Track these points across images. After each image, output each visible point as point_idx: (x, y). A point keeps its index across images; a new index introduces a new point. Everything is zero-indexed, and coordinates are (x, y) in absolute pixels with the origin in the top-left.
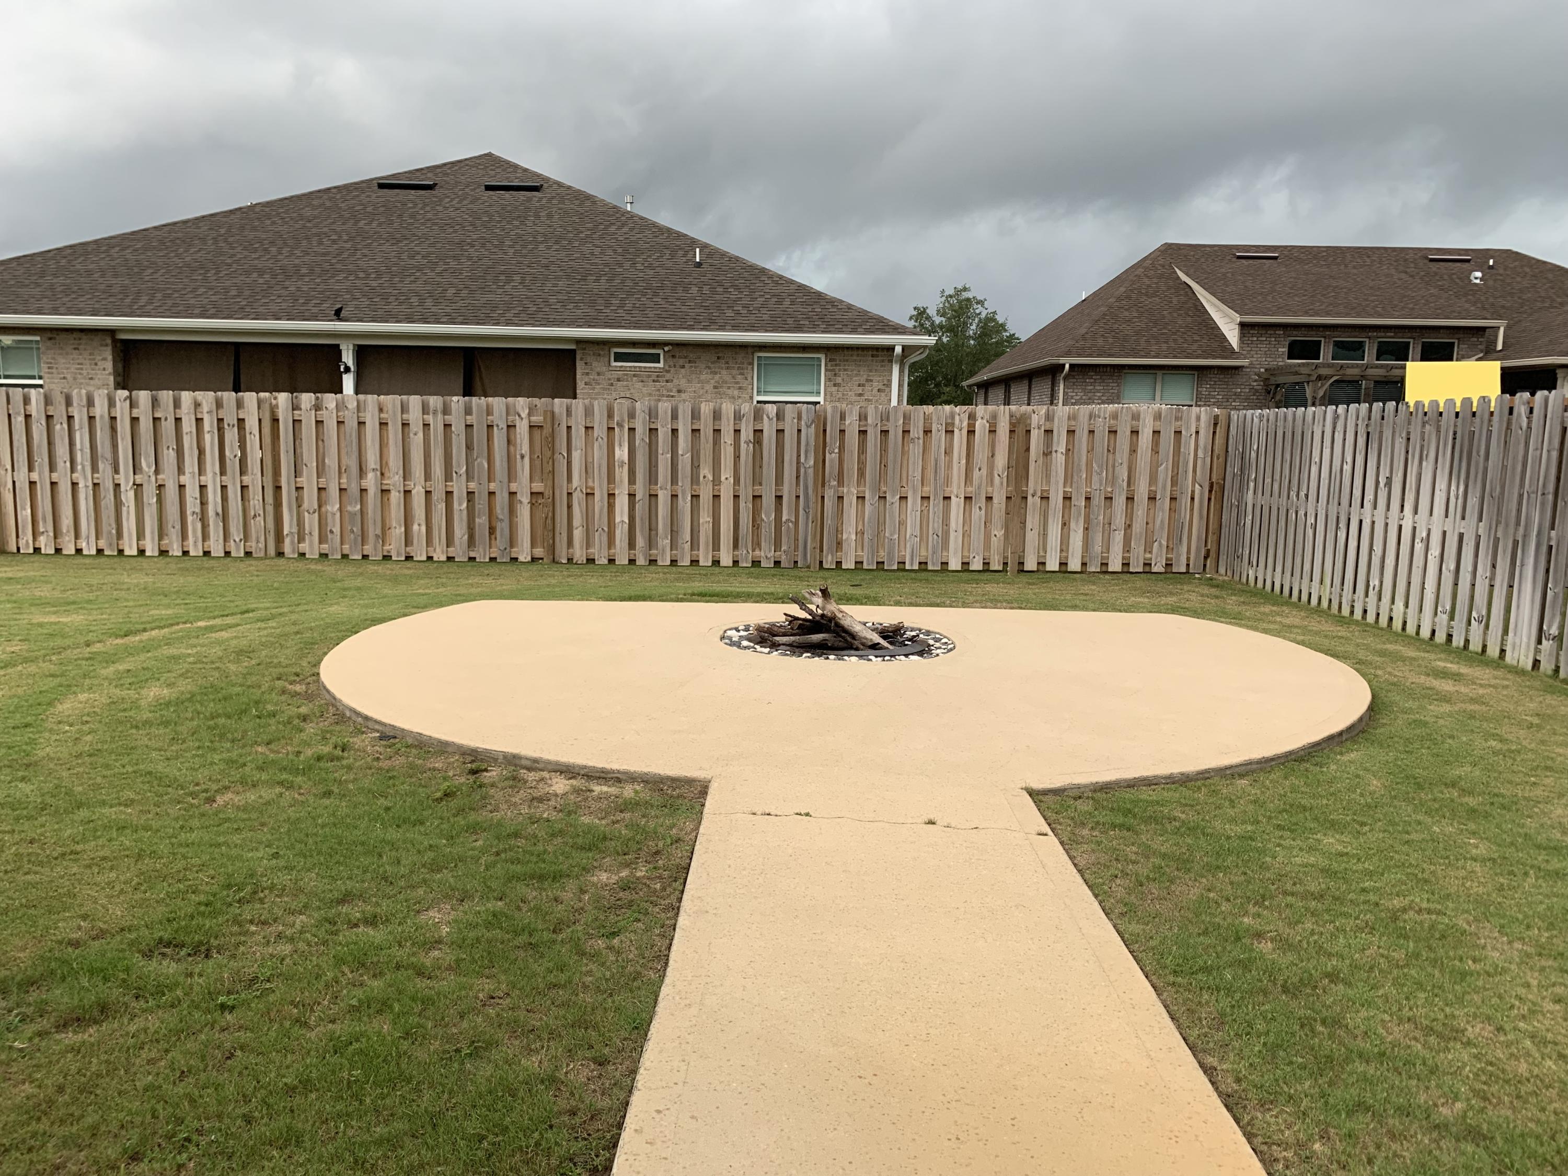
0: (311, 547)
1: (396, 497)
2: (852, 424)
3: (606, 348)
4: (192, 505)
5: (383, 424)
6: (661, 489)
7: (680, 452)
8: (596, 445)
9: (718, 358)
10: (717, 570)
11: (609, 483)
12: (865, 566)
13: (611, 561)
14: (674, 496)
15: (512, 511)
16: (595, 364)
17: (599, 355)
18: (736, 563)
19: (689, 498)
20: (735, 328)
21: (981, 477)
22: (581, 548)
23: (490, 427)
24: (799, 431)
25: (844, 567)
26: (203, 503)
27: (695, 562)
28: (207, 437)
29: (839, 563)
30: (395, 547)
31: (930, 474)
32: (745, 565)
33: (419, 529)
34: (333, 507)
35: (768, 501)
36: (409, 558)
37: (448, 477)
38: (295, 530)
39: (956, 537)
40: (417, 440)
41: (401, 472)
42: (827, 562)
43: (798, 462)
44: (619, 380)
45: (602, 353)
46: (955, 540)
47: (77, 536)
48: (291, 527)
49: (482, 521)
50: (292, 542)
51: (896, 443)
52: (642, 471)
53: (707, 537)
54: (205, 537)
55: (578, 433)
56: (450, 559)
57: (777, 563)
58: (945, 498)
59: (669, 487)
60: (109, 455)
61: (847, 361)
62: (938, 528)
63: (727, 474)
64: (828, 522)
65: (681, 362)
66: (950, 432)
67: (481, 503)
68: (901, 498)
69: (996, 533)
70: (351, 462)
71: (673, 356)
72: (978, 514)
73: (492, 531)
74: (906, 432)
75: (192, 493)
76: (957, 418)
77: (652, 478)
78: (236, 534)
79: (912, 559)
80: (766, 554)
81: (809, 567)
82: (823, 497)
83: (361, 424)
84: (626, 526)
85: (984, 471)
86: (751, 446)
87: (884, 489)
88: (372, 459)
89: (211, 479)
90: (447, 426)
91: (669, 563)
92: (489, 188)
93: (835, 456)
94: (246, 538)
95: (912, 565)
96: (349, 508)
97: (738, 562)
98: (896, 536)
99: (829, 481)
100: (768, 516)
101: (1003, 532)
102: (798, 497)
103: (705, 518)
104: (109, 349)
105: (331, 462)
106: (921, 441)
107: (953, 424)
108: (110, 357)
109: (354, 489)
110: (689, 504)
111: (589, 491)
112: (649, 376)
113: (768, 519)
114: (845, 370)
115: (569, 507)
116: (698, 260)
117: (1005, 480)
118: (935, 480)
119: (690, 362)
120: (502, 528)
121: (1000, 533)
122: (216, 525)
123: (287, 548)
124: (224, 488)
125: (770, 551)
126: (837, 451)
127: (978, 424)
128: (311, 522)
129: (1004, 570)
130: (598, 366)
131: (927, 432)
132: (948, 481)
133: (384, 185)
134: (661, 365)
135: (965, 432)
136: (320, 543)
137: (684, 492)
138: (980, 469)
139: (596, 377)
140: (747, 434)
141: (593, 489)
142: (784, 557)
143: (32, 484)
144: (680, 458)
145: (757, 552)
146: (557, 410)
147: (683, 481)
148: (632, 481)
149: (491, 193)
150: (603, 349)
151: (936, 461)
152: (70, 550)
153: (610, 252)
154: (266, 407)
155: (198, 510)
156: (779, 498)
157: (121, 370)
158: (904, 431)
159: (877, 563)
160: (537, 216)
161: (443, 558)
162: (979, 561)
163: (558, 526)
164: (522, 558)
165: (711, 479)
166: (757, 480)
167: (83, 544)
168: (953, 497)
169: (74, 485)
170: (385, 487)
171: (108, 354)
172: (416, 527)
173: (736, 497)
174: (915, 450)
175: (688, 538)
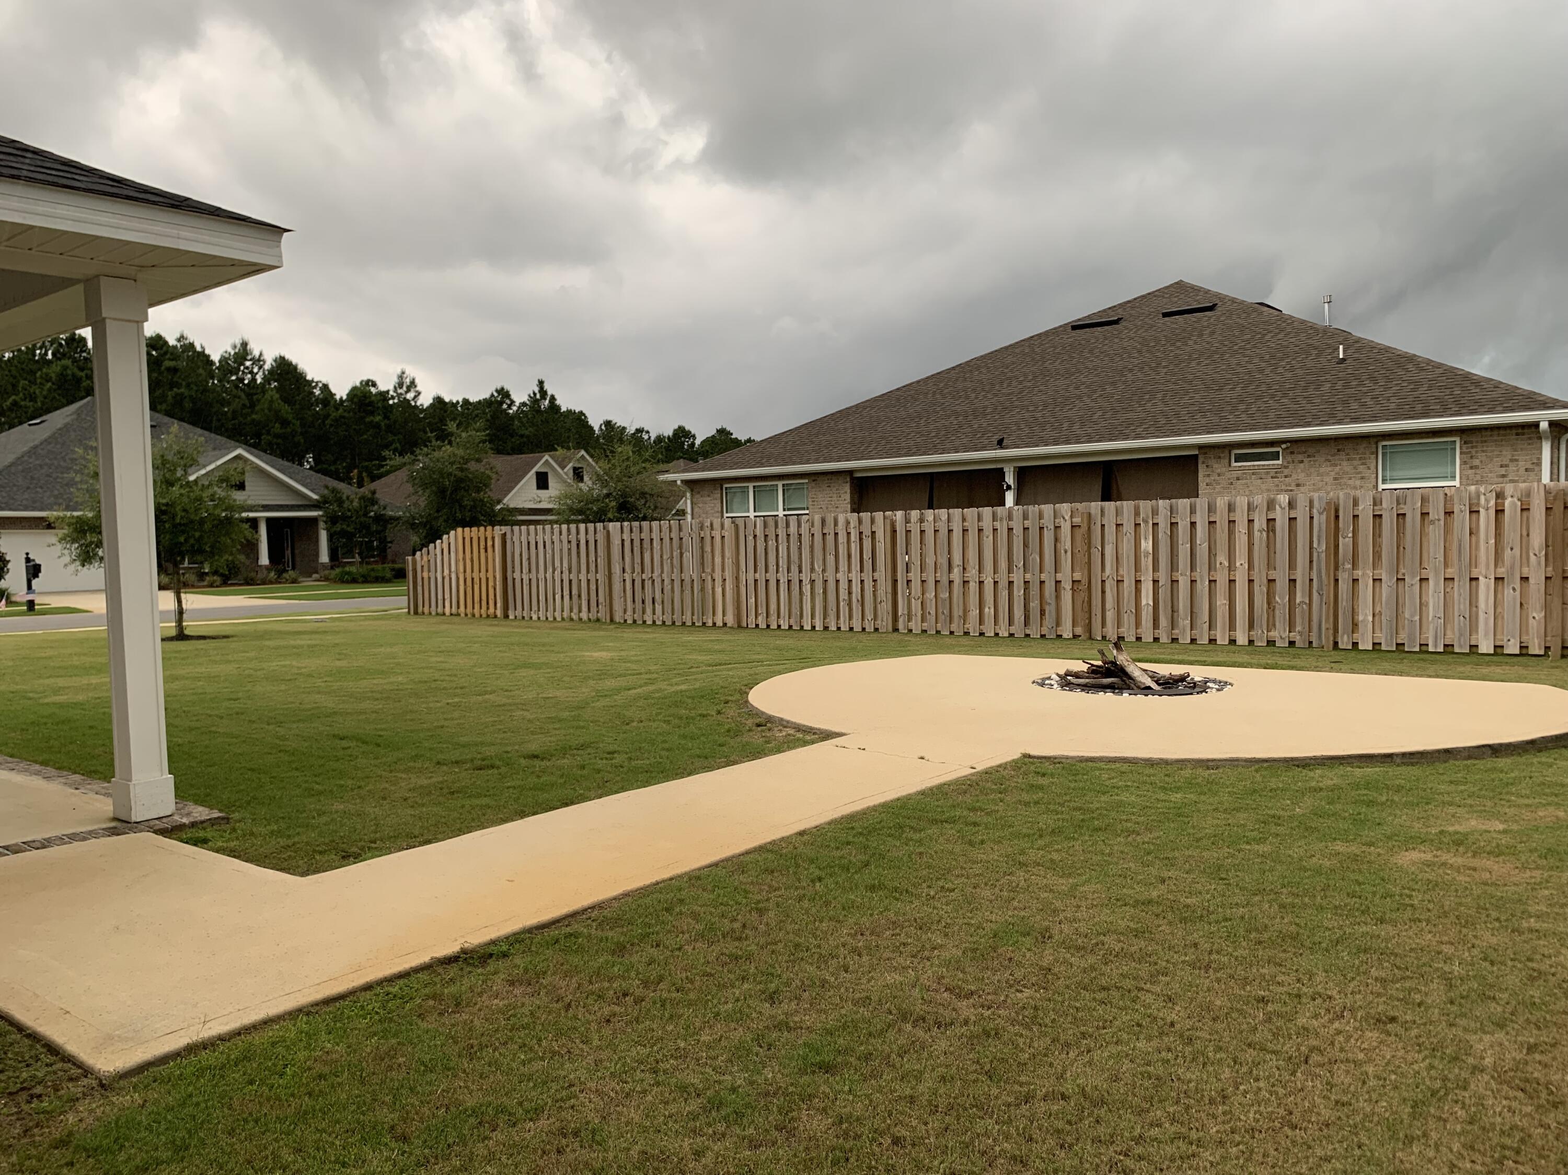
0: (916, 626)
1: (973, 586)
2: (1365, 509)
3: (1227, 452)
4: (843, 594)
5: (965, 531)
6: (1181, 575)
7: (1198, 542)
8: (1125, 539)
9: (1339, 450)
10: (1233, 648)
11: (1136, 571)
12: (1383, 647)
13: (1139, 639)
14: (1193, 582)
15: (1058, 597)
16: (1216, 466)
17: (1220, 457)
18: (1251, 642)
19: (1207, 583)
20: (1355, 420)
21: (1514, 557)
22: (1113, 627)
23: (1041, 528)
24: (1312, 518)
25: (1360, 648)
26: (850, 593)
27: (1212, 641)
28: (853, 545)
29: (1355, 644)
30: (972, 625)
31: (1454, 554)
32: (1260, 644)
33: (989, 611)
34: (931, 595)
35: (1282, 585)
36: (982, 634)
37: (1010, 571)
38: (906, 612)
39: (1487, 620)
40: (988, 542)
41: (977, 567)
42: (1343, 643)
43: (1311, 548)
44: (1238, 479)
45: (1222, 455)
46: (1485, 620)
47: (779, 617)
48: (903, 610)
49: (1034, 605)
50: (904, 621)
51: (1413, 526)
52: (1164, 560)
53: (1224, 617)
54: (850, 618)
55: (1110, 530)
56: (1011, 635)
57: (1292, 643)
58: (1471, 579)
59: (1188, 573)
60: (797, 560)
61: (1485, 441)
62: (1465, 610)
63: (1241, 561)
64: (1344, 603)
65: (1300, 457)
66: (1474, 512)
67: (1034, 590)
68: (1421, 580)
69: (1535, 615)
70: (943, 561)
71: (1292, 453)
72: (1510, 595)
73: (1042, 613)
74: (1424, 515)
75: (843, 585)
76: (1482, 498)
77: (1173, 566)
78: (869, 616)
79: (1436, 641)
80: (1280, 634)
81: (1323, 647)
82: (1337, 580)
83: (950, 531)
84: (1151, 609)
85: (1517, 551)
86: (1265, 534)
87: (1403, 571)
88: (957, 559)
89: (855, 576)
90: (1010, 530)
91: (1189, 641)
92: (1165, 315)
93: (1349, 541)
94: (875, 618)
95: (1436, 646)
96: (942, 596)
97: (1253, 641)
98: (1417, 618)
99: (1343, 564)
100: (1281, 599)
101: (1543, 614)
102: (1311, 580)
103: (1221, 602)
104: (848, 484)
105: (930, 561)
106: (1442, 523)
107: (1478, 504)
108: (849, 491)
109: (945, 581)
110: (1207, 589)
111: (1119, 578)
112: (1268, 473)
113: (1282, 601)
114: (1483, 451)
115: (1103, 592)
116: (1341, 356)
117: (1543, 559)
118: (1460, 560)
119: (1309, 456)
120: (1050, 610)
121: (1539, 615)
122: (858, 609)
123: (901, 626)
124: (862, 581)
125: (1285, 631)
126: (1350, 535)
127: (1507, 503)
128: (916, 606)
129: (1546, 655)
130: (1219, 467)
131: (1449, 513)
132: (1473, 562)
133: (1077, 327)
134: (1280, 462)
135: (1492, 512)
136: (922, 621)
137: (1202, 577)
138: (1512, 549)
139: (1217, 478)
140: (1260, 524)
141: (1123, 576)
142: (1298, 637)
143: (756, 581)
144: (1198, 547)
145: (1272, 634)
146: (1093, 512)
147: (1201, 569)
148: (1155, 568)
149: (1167, 319)
150: (1223, 452)
151: (1460, 541)
152: (774, 626)
153: (1256, 360)
154: (888, 522)
155: (846, 598)
156: (1293, 581)
157: (856, 500)
158: (1422, 514)
159: (1397, 644)
160: (1201, 335)
161: (1006, 634)
162: (1515, 645)
163: (1093, 608)
164: (1065, 636)
165: (1227, 565)
166: (1270, 564)
167: (782, 622)
168: (1481, 578)
169: (778, 581)
170: (966, 579)
171: (847, 488)
172: (987, 610)
173: (1251, 581)
174: (1435, 533)
175: (1206, 619)
